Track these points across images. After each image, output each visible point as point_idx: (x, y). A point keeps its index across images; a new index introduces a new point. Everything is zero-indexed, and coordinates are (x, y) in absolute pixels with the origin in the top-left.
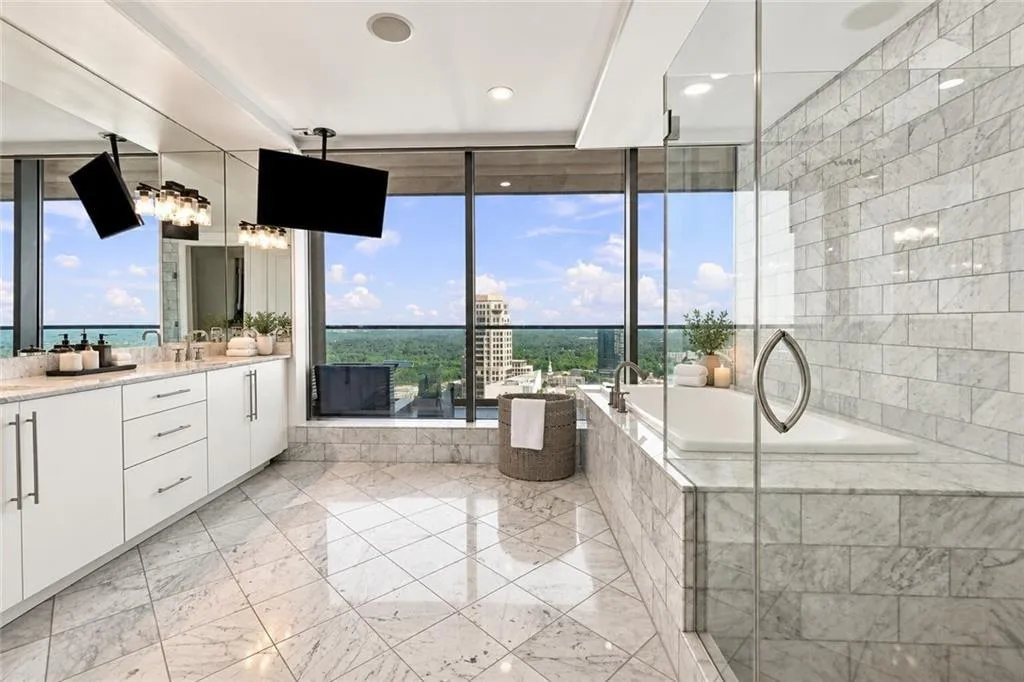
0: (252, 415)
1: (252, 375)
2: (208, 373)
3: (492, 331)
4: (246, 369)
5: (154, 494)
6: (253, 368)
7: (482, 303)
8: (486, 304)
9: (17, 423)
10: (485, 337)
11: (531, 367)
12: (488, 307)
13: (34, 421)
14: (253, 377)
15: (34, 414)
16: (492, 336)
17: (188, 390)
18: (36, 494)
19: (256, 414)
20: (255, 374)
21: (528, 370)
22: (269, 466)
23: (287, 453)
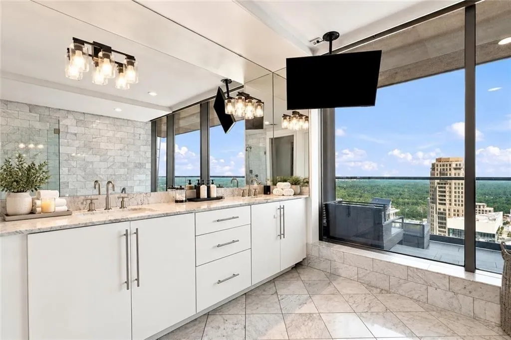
0: (282, 235)
1: (281, 208)
2: (252, 206)
3: (454, 181)
4: (278, 205)
5: (215, 284)
6: (282, 204)
7: (446, 163)
8: (448, 163)
9: (126, 235)
10: (447, 186)
11: (492, 209)
12: (450, 165)
13: (137, 233)
14: (282, 210)
15: (137, 229)
16: (453, 186)
17: (238, 217)
18: (138, 280)
19: (284, 234)
20: (283, 208)
21: (490, 211)
22: (294, 267)
23: (306, 261)
